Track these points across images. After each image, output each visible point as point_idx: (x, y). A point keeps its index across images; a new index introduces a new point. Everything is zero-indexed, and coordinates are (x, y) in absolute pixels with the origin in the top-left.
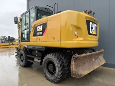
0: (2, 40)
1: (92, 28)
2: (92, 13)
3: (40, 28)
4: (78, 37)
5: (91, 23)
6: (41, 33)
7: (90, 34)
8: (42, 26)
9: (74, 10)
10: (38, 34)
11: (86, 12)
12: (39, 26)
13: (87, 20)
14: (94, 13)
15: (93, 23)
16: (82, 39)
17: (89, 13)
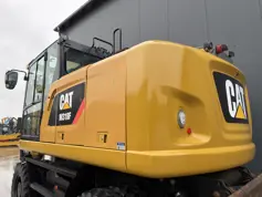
0: (1, 126)
1: (234, 99)
2: (227, 53)
3: (66, 101)
4: (189, 132)
5: (228, 84)
6: (68, 116)
7: (229, 119)
8: (71, 94)
9: (168, 39)
10: (61, 118)
11: (208, 48)
12: (64, 93)
13: (215, 73)
14: (231, 54)
15: (234, 82)
16: (205, 139)
17: (218, 53)
